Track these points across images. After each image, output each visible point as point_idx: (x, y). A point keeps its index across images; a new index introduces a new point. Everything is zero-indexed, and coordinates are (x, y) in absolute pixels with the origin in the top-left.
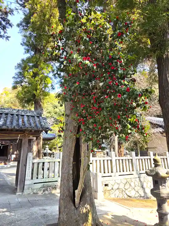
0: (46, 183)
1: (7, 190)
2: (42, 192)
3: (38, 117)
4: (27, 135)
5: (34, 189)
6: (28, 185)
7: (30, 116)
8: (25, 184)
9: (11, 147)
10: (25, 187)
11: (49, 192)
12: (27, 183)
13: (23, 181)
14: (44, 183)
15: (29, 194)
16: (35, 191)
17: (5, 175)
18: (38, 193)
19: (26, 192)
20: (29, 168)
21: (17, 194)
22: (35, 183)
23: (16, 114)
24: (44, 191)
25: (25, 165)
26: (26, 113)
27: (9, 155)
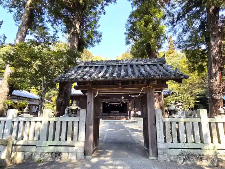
0: (185, 150)
1: (137, 150)
2: (182, 161)
3: (161, 65)
4: (151, 87)
5: (171, 156)
6: (162, 149)
7: (151, 65)
8: (158, 148)
9: (130, 105)
10: (159, 151)
11: (193, 162)
12: (160, 146)
13: (155, 144)
14: (182, 150)
15: (165, 161)
16: (172, 158)
17: (129, 130)
18: (177, 162)
19: (161, 158)
20: (160, 128)
21: (151, 158)
22: (170, 147)
23: (136, 65)
24: (184, 160)
25: (154, 124)
26: (146, 62)
27: (129, 112)
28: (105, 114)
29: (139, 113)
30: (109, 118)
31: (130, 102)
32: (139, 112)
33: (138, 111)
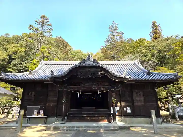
9: (113, 96)
27: (112, 108)
28: (74, 111)
29: (128, 110)
30: (80, 118)
31: (113, 91)
32: (127, 107)
33: (125, 106)
